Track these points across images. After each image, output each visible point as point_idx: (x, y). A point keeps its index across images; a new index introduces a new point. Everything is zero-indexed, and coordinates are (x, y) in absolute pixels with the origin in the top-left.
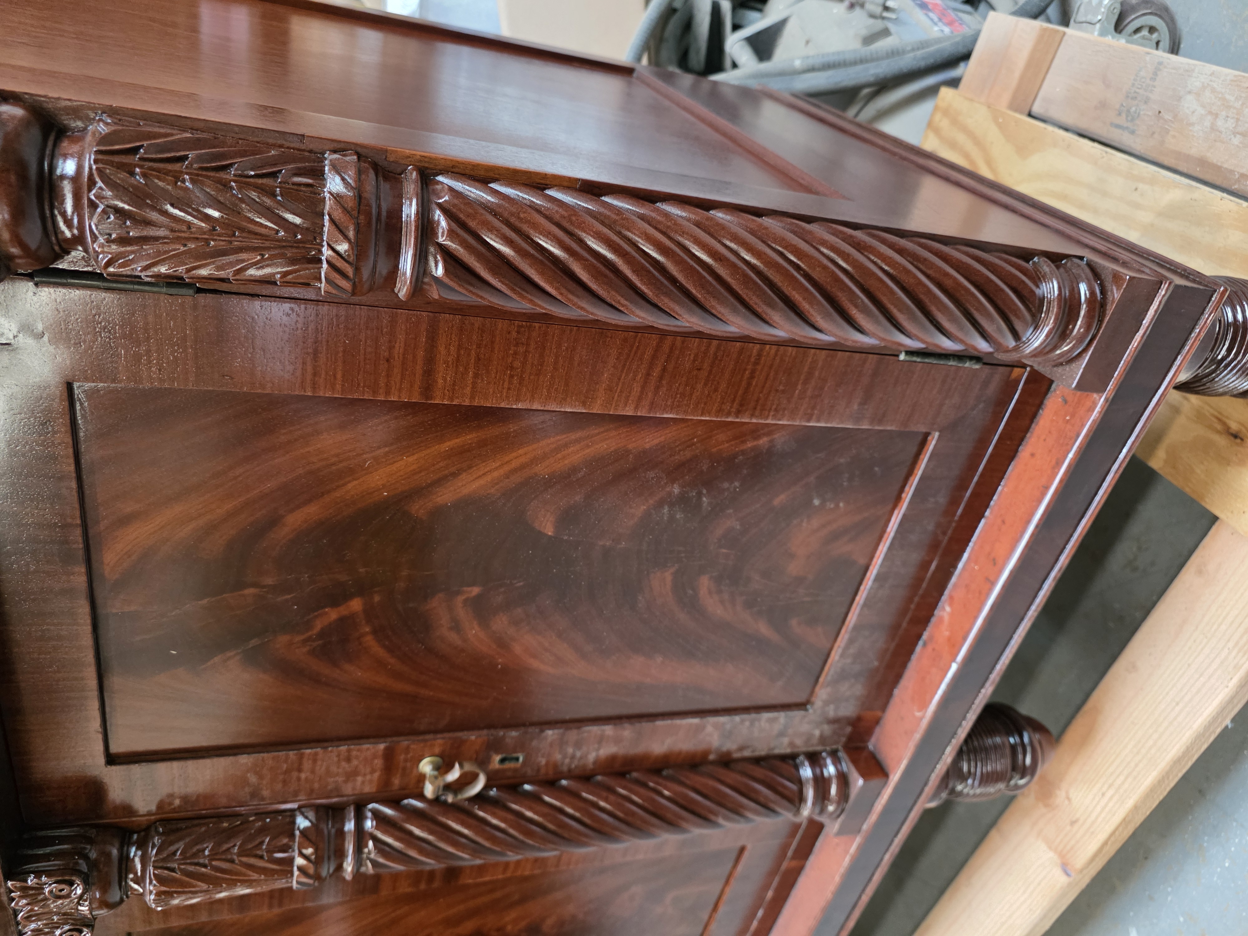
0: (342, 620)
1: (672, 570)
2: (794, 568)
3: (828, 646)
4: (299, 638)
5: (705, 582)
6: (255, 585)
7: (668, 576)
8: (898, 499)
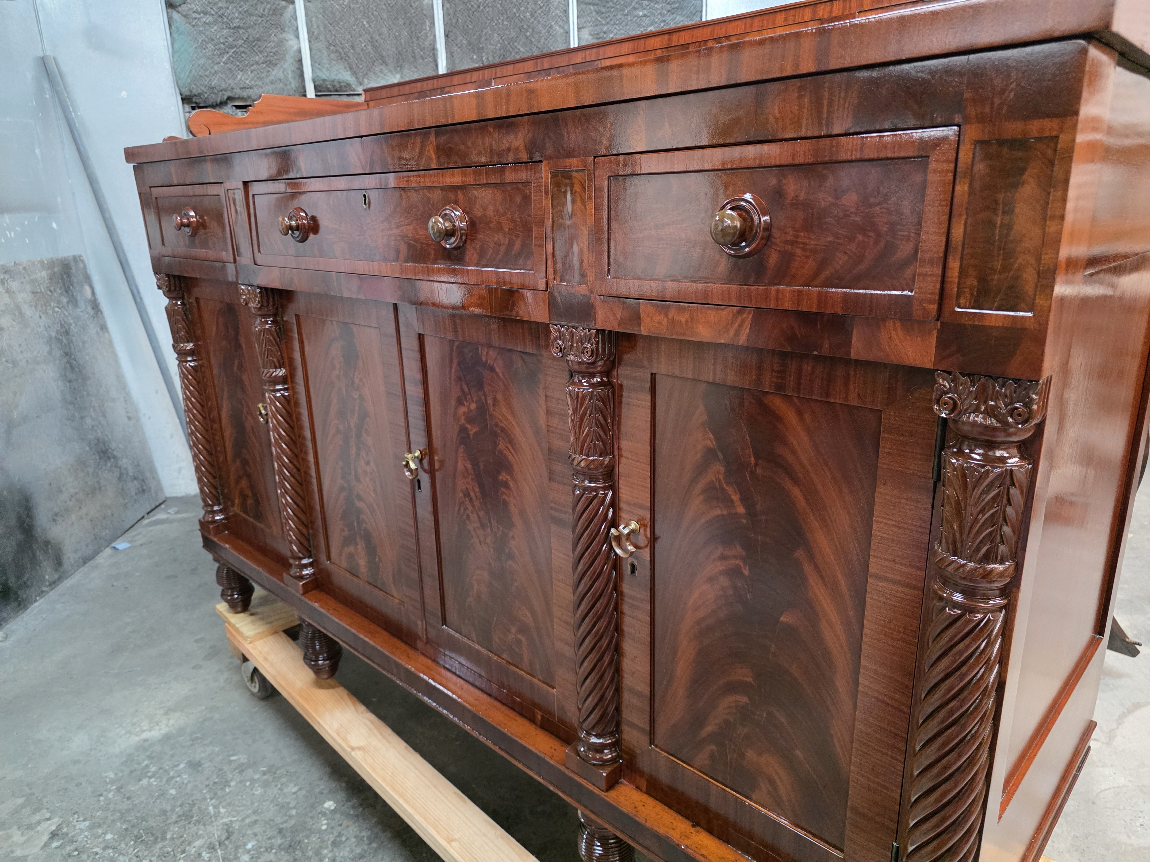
0: (732, 501)
1: (753, 682)
2: (751, 754)
3: (695, 766)
4: (721, 477)
5: (744, 699)
6: (756, 464)
7: (749, 679)
8: (797, 826)
